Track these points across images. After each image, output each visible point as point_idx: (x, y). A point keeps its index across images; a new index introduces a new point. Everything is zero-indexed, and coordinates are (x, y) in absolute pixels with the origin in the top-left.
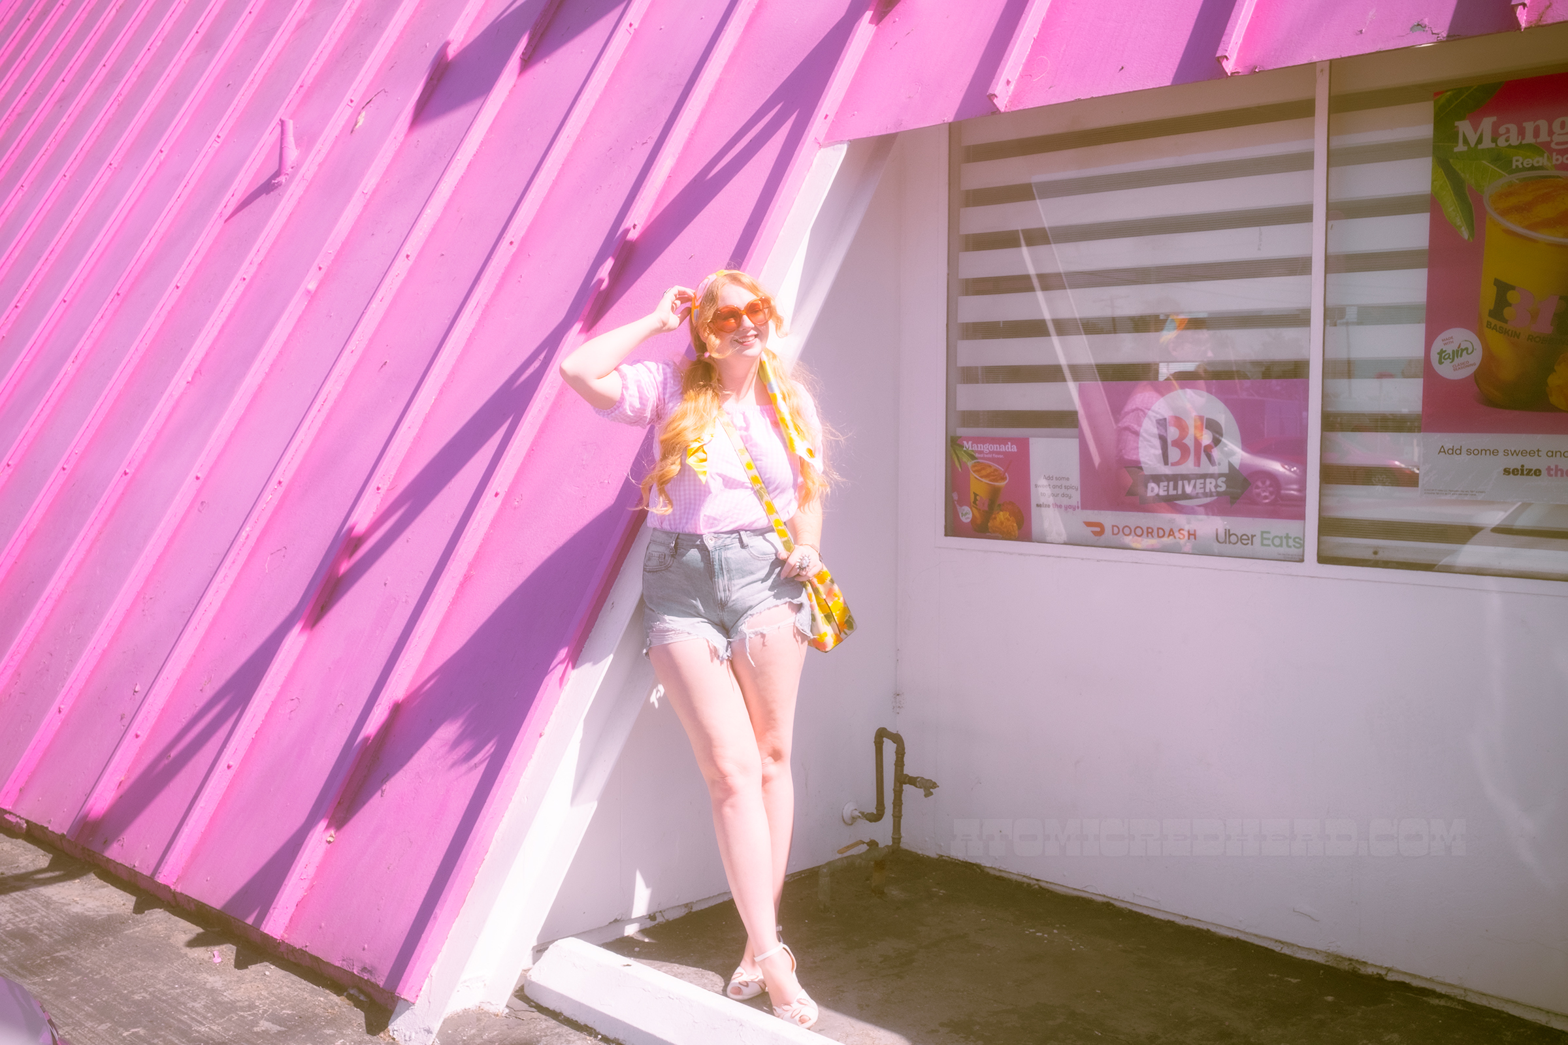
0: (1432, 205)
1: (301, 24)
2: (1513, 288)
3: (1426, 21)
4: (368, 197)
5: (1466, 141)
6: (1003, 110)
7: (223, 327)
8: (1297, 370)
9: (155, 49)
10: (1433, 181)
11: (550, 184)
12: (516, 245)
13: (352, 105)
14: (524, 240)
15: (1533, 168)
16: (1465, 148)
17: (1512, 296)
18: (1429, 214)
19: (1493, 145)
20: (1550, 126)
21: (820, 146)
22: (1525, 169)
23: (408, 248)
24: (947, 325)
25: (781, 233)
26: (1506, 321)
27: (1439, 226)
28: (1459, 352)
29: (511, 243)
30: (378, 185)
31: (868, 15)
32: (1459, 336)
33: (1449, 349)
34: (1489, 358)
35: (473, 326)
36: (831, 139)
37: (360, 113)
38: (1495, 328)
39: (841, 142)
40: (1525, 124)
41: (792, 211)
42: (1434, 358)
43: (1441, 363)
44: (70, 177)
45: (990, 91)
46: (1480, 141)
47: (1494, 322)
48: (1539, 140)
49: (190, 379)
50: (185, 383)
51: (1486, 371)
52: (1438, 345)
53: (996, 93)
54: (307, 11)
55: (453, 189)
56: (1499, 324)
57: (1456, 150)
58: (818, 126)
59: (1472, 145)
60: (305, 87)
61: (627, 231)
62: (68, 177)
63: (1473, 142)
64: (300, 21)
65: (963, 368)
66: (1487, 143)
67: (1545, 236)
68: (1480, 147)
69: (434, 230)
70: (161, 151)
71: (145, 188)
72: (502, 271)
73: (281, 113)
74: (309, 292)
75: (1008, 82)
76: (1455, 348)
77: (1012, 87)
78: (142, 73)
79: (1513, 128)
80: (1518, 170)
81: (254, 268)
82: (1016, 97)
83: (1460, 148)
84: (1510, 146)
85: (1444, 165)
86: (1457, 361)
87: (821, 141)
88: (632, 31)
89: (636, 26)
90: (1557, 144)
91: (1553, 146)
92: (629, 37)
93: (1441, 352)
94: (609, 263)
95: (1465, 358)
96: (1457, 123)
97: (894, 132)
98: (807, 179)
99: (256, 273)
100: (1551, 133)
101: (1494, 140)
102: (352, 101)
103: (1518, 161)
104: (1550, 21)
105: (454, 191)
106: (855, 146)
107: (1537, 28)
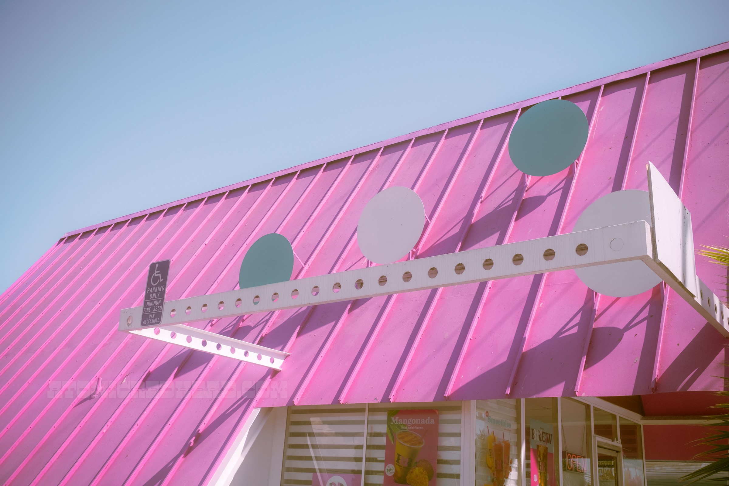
0: (386, 435)
1: (105, 345)
2: (401, 456)
3: (377, 398)
4: (125, 405)
5: (393, 422)
6: (296, 405)
7: (71, 441)
8: (359, 472)
9: (48, 343)
10: (387, 430)
11: (182, 409)
12: (171, 425)
13: (122, 375)
14: (173, 424)
15: (404, 429)
16: (393, 424)
17: (400, 457)
18: (386, 437)
19: (398, 423)
20: (407, 420)
21: (254, 408)
22: (403, 429)
23: (138, 423)
24: (283, 456)
25: (242, 429)
26: (399, 463)
27: (388, 440)
28: (391, 470)
29: (170, 424)
30: (129, 402)
31: (270, 376)
32: (391, 466)
33: (389, 469)
34: (396, 471)
35: (156, 447)
36: (257, 407)
37: (124, 378)
38: (397, 465)
39: (259, 408)
40: (403, 420)
41: (245, 424)
42: (386, 471)
43: (387, 472)
44: (10, 384)
45: (293, 401)
46: (395, 422)
47: (397, 463)
48: (406, 423)
49: (58, 457)
50: (56, 458)
51: (395, 475)
52: (387, 468)
53: (294, 401)
54: (107, 341)
55: (153, 406)
56: (398, 464)
57: (391, 424)
58: (254, 403)
59: (394, 423)
60: (105, 367)
61: (199, 430)
62: (9, 384)
63: (394, 422)
64: (105, 344)
65: (287, 468)
66: (397, 423)
67: (406, 444)
68: (395, 423)
69: (146, 418)
70: (50, 380)
71: (42, 392)
72: (166, 432)
73: (97, 375)
74: (103, 432)
75: (298, 399)
76: (390, 469)
77: (299, 400)
78: (42, 351)
79: (401, 420)
80: (402, 429)
81: (84, 424)
82: (299, 402)
83: (392, 423)
84: (400, 424)
85: (389, 426)
86: (390, 472)
87: (254, 407)
88: (210, 368)
89: (211, 367)
90: (409, 425)
91: (408, 425)
92: (209, 370)
93: (387, 469)
94: (194, 438)
95: (392, 471)
96: (392, 418)
97: (272, 407)
98: (250, 416)
99: (84, 425)
100: (408, 422)
101: (398, 422)
102: (122, 374)
103: (402, 427)
104: (396, 402)
105: (153, 407)
106: (262, 409)
107: (394, 403)
